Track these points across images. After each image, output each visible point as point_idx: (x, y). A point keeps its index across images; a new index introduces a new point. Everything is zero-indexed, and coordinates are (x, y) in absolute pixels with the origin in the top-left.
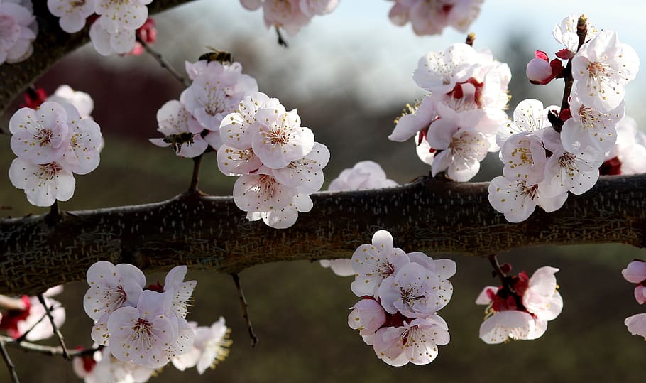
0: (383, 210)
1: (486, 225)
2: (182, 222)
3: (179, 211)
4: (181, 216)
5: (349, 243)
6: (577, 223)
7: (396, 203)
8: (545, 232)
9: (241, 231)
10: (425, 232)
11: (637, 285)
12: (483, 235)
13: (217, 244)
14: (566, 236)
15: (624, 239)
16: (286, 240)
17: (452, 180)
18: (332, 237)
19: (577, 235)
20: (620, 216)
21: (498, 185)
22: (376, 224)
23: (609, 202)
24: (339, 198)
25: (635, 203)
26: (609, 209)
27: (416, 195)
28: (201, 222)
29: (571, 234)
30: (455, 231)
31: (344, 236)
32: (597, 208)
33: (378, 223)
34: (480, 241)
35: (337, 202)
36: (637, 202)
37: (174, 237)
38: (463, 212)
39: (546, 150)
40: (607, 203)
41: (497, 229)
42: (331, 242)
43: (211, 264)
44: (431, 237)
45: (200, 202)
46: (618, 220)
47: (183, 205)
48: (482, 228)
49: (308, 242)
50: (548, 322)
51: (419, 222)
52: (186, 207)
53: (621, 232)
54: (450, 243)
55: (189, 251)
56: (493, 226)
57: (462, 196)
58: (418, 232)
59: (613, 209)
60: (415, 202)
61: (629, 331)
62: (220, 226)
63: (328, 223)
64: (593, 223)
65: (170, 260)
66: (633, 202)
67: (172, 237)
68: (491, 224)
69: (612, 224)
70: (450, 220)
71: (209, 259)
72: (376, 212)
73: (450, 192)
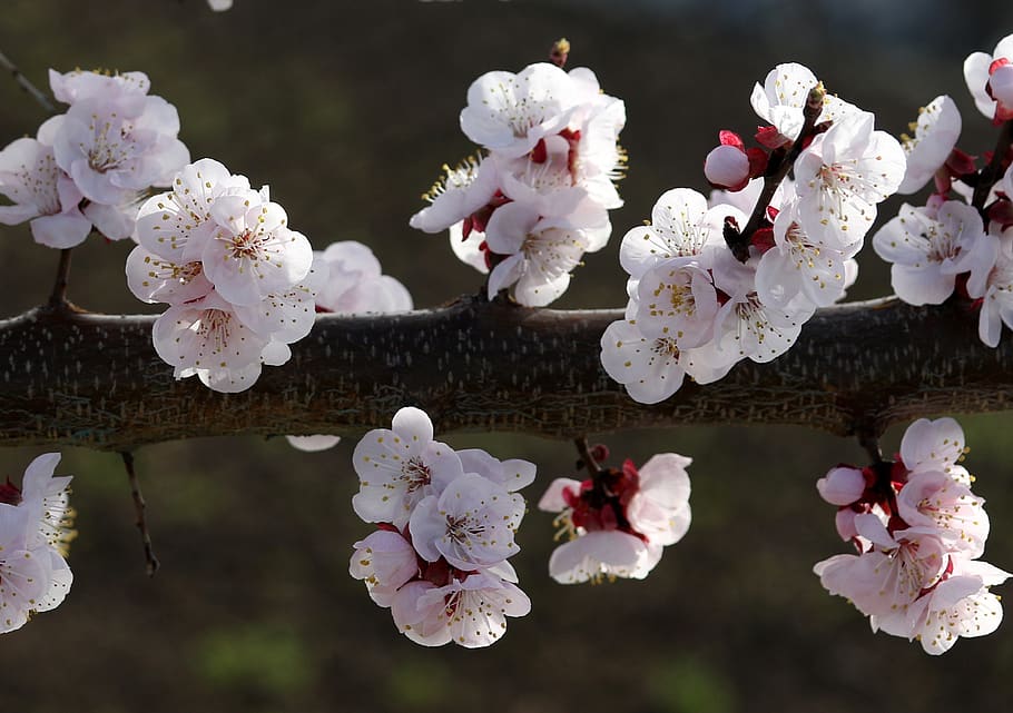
0: (404, 359)
1: (584, 392)
2: (44, 365)
3: (38, 344)
4: (41, 352)
5: (339, 413)
6: (741, 395)
7: (426, 347)
8: (683, 407)
9: (150, 385)
10: (475, 399)
11: (842, 508)
12: (575, 408)
13: (106, 405)
14: (719, 414)
15: (818, 422)
16: (229, 404)
17: (521, 305)
18: (311, 402)
19: (738, 414)
20: (817, 385)
21: (618, 335)
22: (391, 384)
23: (797, 360)
24: (325, 333)
25: (844, 364)
26: (798, 373)
27: (460, 333)
28: (79, 365)
29: (727, 411)
30: (527, 400)
31: (332, 402)
32: (777, 369)
33: (395, 382)
34: (570, 418)
35: (320, 339)
36: (847, 362)
37: (30, 391)
38: (544, 367)
39: (718, 291)
40: (795, 362)
41: (601, 400)
42: (308, 410)
43: (91, 438)
44: (483, 408)
45: (75, 327)
46: (813, 392)
47: (44, 331)
48: (575, 396)
49: (268, 408)
50: (665, 547)
51: (465, 382)
52: (49, 335)
53: (815, 411)
54: (516, 419)
55: (55, 416)
56: (595, 394)
57: (541, 340)
58: (463, 399)
59: (805, 372)
60: (460, 347)
61: (825, 586)
62: (112, 375)
63: (305, 377)
64: (767, 395)
65: (18, 429)
66: (840, 363)
67: (26, 391)
68: (591, 391)
69: (802, 399)
70: (520, 382)
71: (90, 431)
72: (392, 361)
73: (520, 330)
